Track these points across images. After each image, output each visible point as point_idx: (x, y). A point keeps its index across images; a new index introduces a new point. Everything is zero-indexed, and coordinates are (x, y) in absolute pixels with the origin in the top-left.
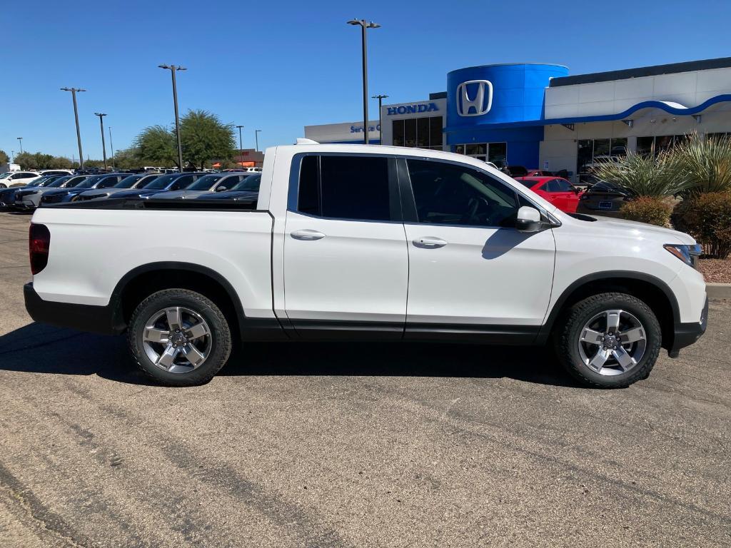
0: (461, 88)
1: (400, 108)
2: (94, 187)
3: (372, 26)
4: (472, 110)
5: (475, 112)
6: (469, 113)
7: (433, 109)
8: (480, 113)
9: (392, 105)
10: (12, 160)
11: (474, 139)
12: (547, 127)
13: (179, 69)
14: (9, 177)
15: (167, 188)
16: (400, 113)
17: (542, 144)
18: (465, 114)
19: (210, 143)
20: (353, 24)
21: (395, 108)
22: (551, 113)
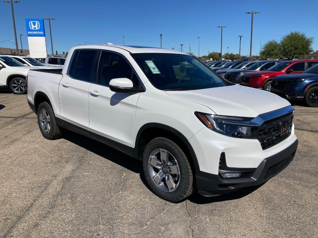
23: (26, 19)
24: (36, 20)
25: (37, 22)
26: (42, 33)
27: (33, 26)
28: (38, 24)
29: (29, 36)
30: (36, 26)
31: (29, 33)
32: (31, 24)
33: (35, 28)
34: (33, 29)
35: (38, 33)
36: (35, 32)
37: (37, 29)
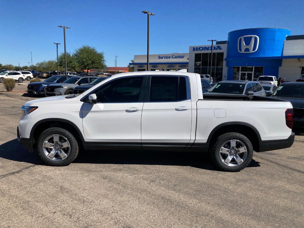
0: (241, 38)
1: (200, 48)
3: (152, 14)
4: (247, 50)
5: (249, 51)
6: (244, 51)
7: (218, 49)
8: (251, 51)
9: (195, 46)
11: (247, 64)
12: (284, 60)
13: (67, 28)
15: (55, 82)
16: (200, 50)
17: (280, 68)
18: (243, 51)
19: (94, 61)
20: (144, 13)
21: (197, 48)
22: (287, 53)
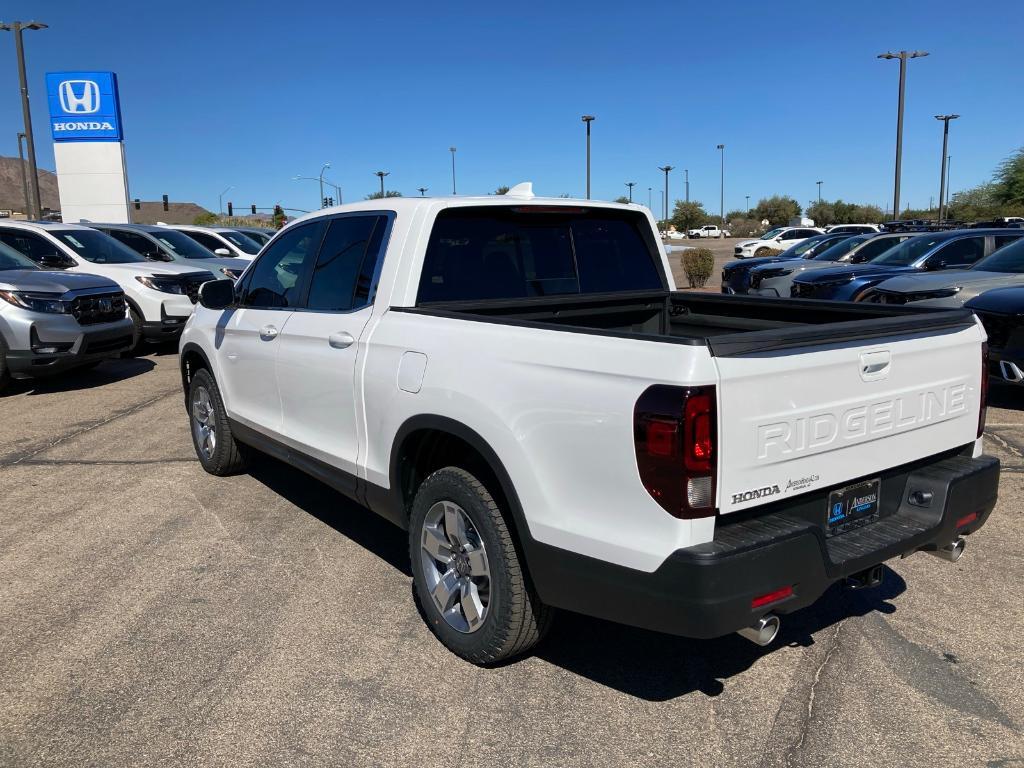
2: (918, 264)
10: (803, 212)
14: (778, 237)
23: (47, 74)
24: (86, 75)
25: (88, 83)
26: (111, 128)
27: (73, 101)
28: (93, 94)
29: (59, 140)
30: (86, 101)
31: (57, 127)
32: (65, 94)
33: (80, 107)
34: (73, 110)
35: (92, 128)
36: (82, 122)
37: (88, 110)
